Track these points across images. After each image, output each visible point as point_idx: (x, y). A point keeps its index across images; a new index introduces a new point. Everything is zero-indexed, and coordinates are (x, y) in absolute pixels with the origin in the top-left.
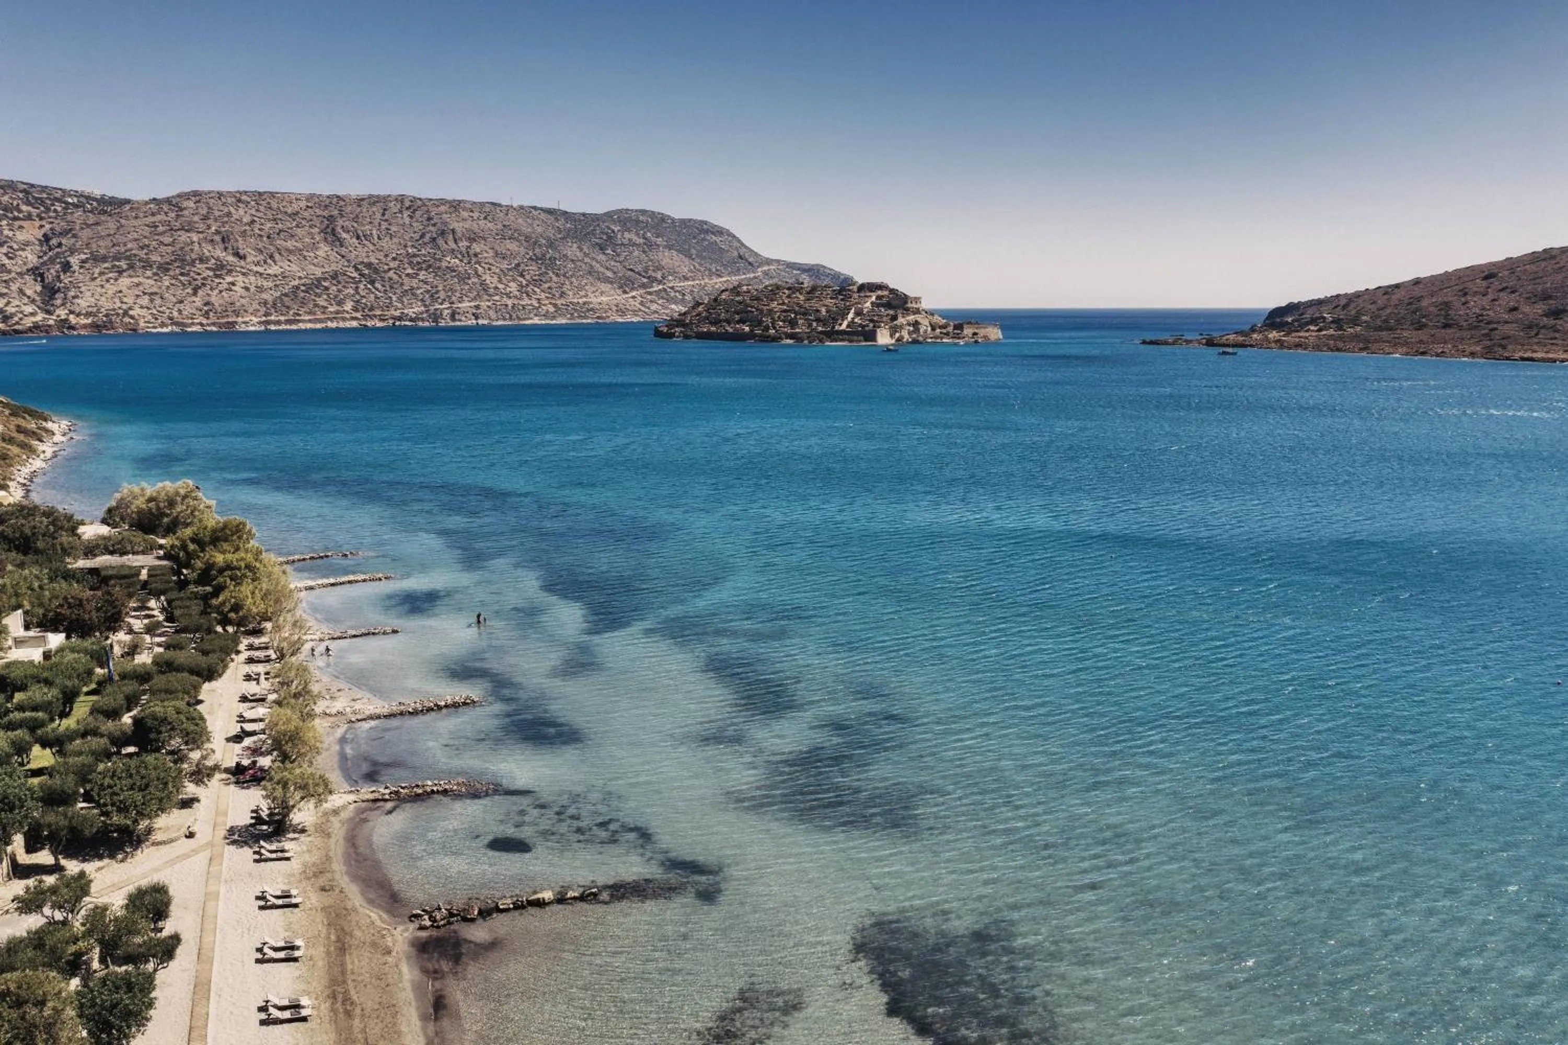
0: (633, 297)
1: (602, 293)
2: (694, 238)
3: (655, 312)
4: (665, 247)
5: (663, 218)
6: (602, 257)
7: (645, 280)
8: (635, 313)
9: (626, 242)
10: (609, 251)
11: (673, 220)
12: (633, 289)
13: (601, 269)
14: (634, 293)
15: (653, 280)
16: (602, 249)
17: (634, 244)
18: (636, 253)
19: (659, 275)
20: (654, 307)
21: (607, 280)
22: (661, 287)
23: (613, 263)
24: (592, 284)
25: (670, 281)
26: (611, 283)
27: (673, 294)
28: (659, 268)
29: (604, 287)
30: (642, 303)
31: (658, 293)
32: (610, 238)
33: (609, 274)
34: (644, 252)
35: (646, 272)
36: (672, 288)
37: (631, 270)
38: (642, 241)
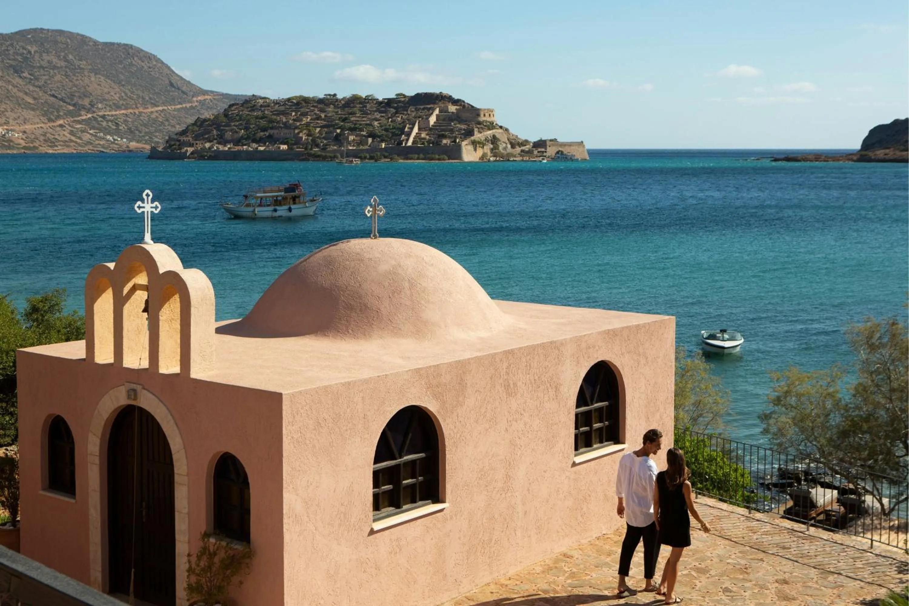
0: (61, 126)
1: (25, 121)
2: (121, 62)
3: (89, 143)
4: (91, 71)
5: (83, 40)
6: (17, 80)
7: (71, 108)
8: (66, 143)
9: (44, 64)
10: (26, 74)
11: (96, 43)
12: (58, 117)
13: (21, 94)
14: (61, 122)
15: (79, 108)
16: (17, 71)
17: (55, 67)
18: (58, 78)
19: (86, 102)
20: (86, 137)
21: (28, 106)
22: (90, 116)
23: (31, 88)
24: (12, 110)
25: (99, 109)
26: (33, 109)
27: (104, 124)
28: (86, 95)
29: (28, 114)
30: (72, 133)
31: (87, 122)
32: (26, 59)
33: (31, 101)
34: (67, 76)
35: (72, 100)
36: (103, 117)
37: (53, 96)
38: (63, 64)
